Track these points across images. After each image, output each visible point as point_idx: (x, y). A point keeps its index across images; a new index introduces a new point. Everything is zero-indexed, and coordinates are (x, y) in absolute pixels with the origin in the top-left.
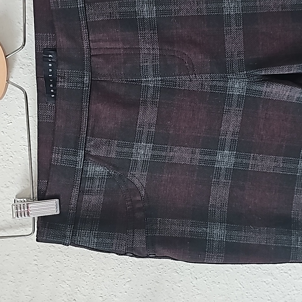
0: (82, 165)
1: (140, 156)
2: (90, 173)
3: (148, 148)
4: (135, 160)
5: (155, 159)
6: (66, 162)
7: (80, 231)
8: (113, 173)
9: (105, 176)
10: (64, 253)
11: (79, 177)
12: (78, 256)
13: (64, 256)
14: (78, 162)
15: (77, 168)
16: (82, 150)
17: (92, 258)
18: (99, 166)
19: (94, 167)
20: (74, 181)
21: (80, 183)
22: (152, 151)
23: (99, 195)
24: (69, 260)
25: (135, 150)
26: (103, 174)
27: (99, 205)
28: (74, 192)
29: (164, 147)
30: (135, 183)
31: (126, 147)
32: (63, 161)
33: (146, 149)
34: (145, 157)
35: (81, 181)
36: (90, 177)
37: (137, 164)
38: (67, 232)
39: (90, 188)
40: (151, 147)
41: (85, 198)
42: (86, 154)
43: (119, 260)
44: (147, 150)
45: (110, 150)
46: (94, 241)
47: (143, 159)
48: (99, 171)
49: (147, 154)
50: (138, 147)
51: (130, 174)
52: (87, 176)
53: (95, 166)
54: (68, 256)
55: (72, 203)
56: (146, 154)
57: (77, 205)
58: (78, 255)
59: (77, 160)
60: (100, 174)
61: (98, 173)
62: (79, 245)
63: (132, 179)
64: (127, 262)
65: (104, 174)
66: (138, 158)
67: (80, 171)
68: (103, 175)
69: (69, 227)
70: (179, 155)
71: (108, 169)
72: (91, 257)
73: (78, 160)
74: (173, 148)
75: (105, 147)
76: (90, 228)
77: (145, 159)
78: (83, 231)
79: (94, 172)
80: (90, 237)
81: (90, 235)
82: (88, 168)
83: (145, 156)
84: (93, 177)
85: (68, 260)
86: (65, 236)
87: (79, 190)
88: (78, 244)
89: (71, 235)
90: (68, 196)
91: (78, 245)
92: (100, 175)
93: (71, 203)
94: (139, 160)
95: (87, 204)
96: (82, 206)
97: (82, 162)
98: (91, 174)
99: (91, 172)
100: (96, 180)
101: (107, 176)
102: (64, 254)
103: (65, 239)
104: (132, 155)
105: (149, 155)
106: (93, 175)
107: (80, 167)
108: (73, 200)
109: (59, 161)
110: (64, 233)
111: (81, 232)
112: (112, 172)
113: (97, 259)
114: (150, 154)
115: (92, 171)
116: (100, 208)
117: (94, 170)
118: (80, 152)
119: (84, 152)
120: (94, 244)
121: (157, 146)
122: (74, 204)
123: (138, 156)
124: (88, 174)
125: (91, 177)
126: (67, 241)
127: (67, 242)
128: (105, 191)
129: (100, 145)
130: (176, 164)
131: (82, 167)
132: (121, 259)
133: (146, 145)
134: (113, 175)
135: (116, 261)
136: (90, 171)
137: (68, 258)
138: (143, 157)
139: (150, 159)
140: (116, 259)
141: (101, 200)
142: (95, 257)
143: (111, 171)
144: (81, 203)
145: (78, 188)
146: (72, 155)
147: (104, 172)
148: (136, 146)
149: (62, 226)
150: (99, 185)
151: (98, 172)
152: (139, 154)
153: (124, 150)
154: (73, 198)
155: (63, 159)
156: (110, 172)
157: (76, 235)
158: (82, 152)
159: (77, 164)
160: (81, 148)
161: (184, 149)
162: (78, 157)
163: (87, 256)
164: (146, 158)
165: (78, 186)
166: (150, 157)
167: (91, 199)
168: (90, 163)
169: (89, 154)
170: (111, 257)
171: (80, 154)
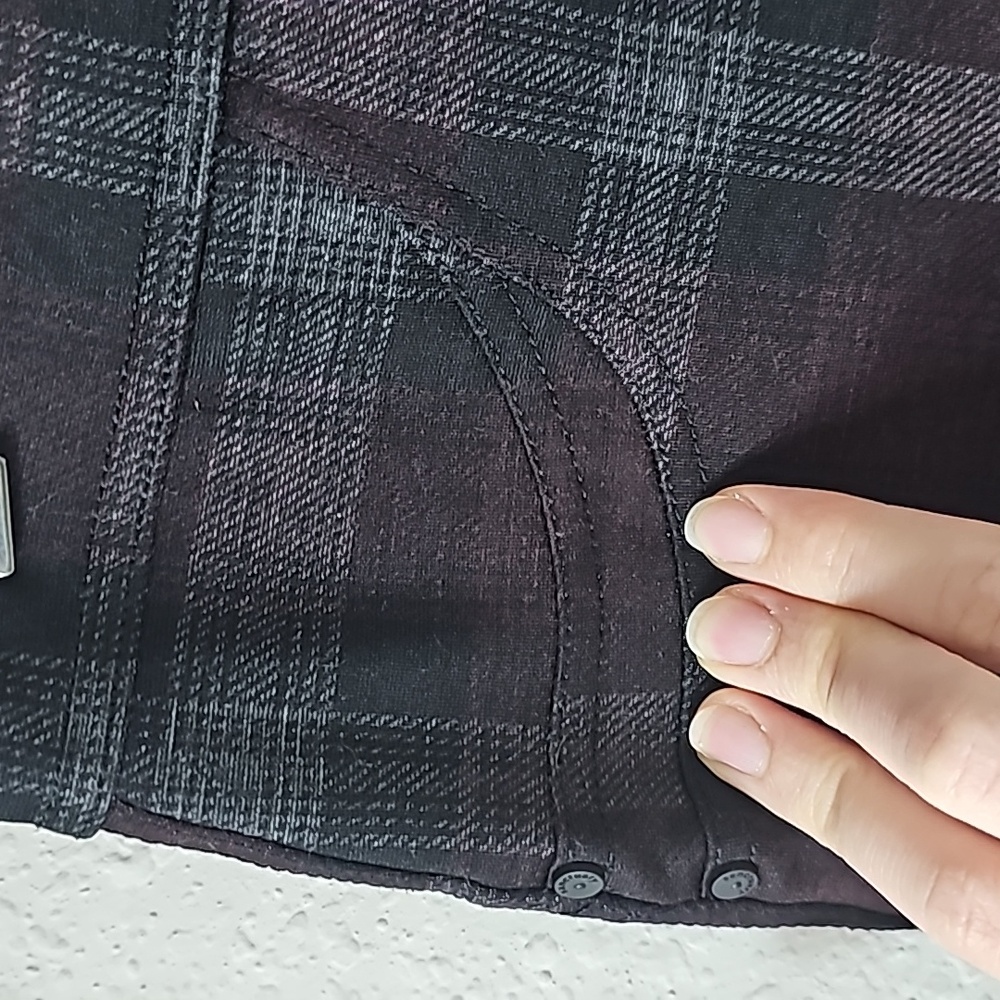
0: (202, 180)
1: (661, 130)
2: (264, 253)
3: (721, 62)
4: (621, 163)
5: (769, 161)
6: (74, 151)
7: (193, 705)
8: (449, 260)
9: (384, 279)
10: (29, 915)
11: (179, 280)
12: (141, 940)
13: (31, 938)
14: (167, 156)
15: (162, 199)
16: (209, 52)
17: (251, 955)
18: (338, 194)
19: (297, 202)
20: (135, 315)
21: (189, 335)
22: (749, 93)
23: (335, 437)
24: (65, 972)
25: (620, 81)
26: (368, 263)
27: (330, 510)
28: (138, 407)
29: (841, 66)
30: (611, 351)
31: (552, 50)
32: (49, 143)
33: (704, 74)
34: (699, 143)
35: (191, 317)
36: (268, 282)
37: (634, 199)
38: (81, 716)
39: (259, 379)
40: (739, 61)
41: (227, 460)
42: (238, 86)
43: (461, 961)
44: (711, 83)
45: (432, 63)
46: (306, 780)
47: (678, 156)
48: (339, 242)
49: (712, 120)
50: (640, 53)
51: (576, 277)
52: (244, 276)
53: (307, 197)
54: (62, 942)
55: (119, 494)
56: (707, 113)
57: (155, 510)
58: (143, 933)
59: (161, 137)
60: (350, 261)
61: (333, 259)
62: (186, 823)
63: (591, 315)
64: (518, 978)
65: (377, 270)
66: (641, 144)
67: (188, 231)
68: (367, 278)
69: (103, 677)
70: (941, 135)
71: (411, 227)
72: (241, 945)
73: (168, 139)
74: (906, 77)
75: (386, 39)
76: (269, 687)
77: (695, 158)
78: (212, 707)
79: (301, 242)
80: (272, 752)
81: (275, 737)
82: (250, 212)
83: (700, 134)
84: (294, 284)
85: (59, 967)
86: (61, 751)
87: (180, 394)
88: (178, 814)
89: (117, 734)
90: (85, 435)
91: (172, 818)
92: (349, 276)
93: (107, 496)
94: (649, 166)
95: (236, 502)
96: (195, 515)
97: (206, 150)
98: (271, 260)
99: (273, 246)
100: (315, 313)
101: (398, 281)
102: (29, 922)
103: (70, 771)
104: (595, 120)
105: (725, 123)
106: (295, 272)
107: (190, 192)
108: (126, 473)
109: (15, 143)
110: (56, 725)
111: (201, 717)
112: (442, 249)
113: (290, 961)
114: (735, 117)
115: (282, 241)
116: (337, 535)
117: (302, 228)
118: (188, 70)
119: (224, 72)
120: (305, 812)
121: (784, 56)
122: (133, 497)
123: (646, 128)
124: (251, 258)
125: (276, 285)
126: (81, 793)
127: (87, 803)
128: (384, 406)
129: (354, 16)
130: (923, 199)
131: (200, 197)
132: (476, 959)
133: (706, 45)
134: (447, 278)
135: (433, 968)
136: (265, 239)
137: (59, 953)
138: (681, 139)
139: (737, 155)
140: (435, 958)
141: (350, 478)
142: (270, 944)
143: (437, 244)
144: (188, 494)
145: (166, 376)
146: (118, 95)
147: (379, 254)
148: (625, 50)
149: (44, 673)
150: (332, 361)
151: (335, 245)
152: (649, 112)
153: (534, 74)
154: (126, 452)
155: (46, 127)
156: (425, 247)
157: (156, 742)
158: (209, 68)
159: (163, 174)
160: (194, 32)
161: (980, 85)
162: (172, 108)
163: (209, 938)
164: (705, 151)
165: (168, 361)
166: (734, 142)
167: (272, 467)
168: (265, 170)
169: (263, 89)
170: (395, 945)
171: (185, 87)
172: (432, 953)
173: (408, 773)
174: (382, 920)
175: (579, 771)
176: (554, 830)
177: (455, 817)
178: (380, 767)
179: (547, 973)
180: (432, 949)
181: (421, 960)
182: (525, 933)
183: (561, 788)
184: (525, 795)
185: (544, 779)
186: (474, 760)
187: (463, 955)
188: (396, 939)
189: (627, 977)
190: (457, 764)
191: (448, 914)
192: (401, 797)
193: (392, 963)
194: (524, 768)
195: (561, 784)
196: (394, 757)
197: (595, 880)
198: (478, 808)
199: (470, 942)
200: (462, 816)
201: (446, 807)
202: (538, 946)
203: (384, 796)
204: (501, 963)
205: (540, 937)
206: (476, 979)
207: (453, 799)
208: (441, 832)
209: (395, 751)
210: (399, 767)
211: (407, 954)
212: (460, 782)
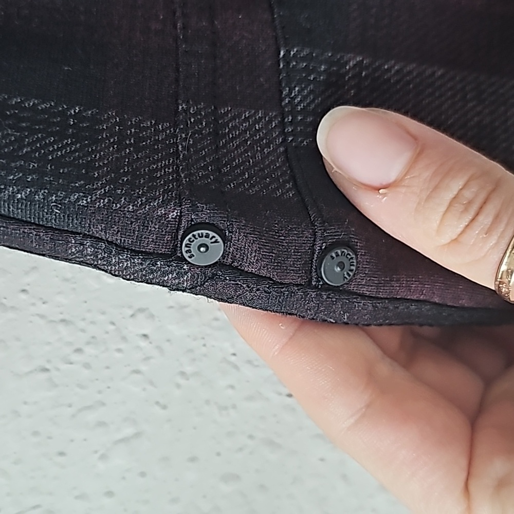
43: (82, 324)
64: (124, 338)
132: (93, 323)
135: (61, 328)
140: (63, 321)
170: (33, 309)
172: (61, 317)
173: (51, 144)
174: (24, 291)
175: (204, 158)
176: (179, 196)
177: (92, 180)
178: (27, 137)
179: (145, 336)
180: (61, 313)
181: (52, 321)
182: (130, 307)
183: (188, 168)
184: (156, 170)
185: (173, 161)
186: (112, 140)
187: (84, 319)
188: (34, 304)
189: (203, 342)
190: (97, 142)
191: (74, 289)
192: (43, 159)
193: (31, 322)
194: (157, 151)
195: (187, 164)
196: (39, 131)
197: (216, 242)
198: (113, 175)
199: (89, 311)
200: (98, 179)
201: (84, 171)
202: (141, 316)
203: (27, 158)
204: (112, 327)
205: (141, 310)
206: (93, 337)
207: (90, 166)
208: (77, 190)
209: (41, 127)
210: (43, 138)
211: (42, 316)
212: (98, 155)
